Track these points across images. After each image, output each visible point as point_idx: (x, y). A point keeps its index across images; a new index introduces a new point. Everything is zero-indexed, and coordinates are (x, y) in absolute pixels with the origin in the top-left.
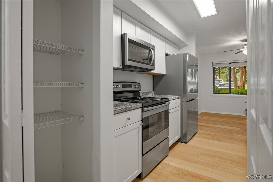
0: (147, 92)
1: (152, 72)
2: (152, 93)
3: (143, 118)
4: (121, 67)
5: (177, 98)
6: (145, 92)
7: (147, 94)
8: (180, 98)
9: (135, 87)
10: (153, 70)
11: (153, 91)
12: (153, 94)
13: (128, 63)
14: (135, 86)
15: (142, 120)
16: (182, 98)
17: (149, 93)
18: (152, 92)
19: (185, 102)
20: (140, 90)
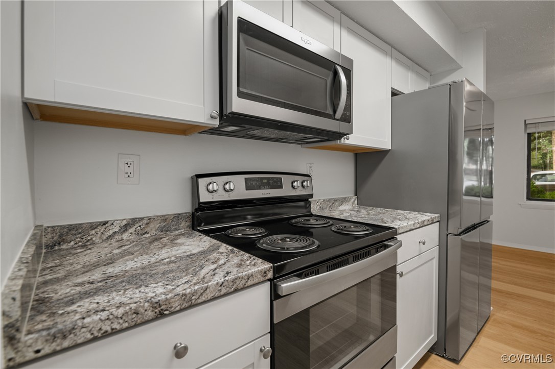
0: (335, 200)
1: (344, 141)
2: (351, 202)
3: (275, 322)
4: (216, 123)
5: (426, 223)
6: (329, 200)
7: (337, 204)
8: (436, 220)
9: (293, 187)
10: (346, 134)
11: (356, 195)
12: (353, 203)
13: (238, 105)
14: (293, 182)
15: (272, 333)
16: (444, 221)
17: (343, 201)
18: (353, 200)
19: (455, 235)
20: (311, 196)
